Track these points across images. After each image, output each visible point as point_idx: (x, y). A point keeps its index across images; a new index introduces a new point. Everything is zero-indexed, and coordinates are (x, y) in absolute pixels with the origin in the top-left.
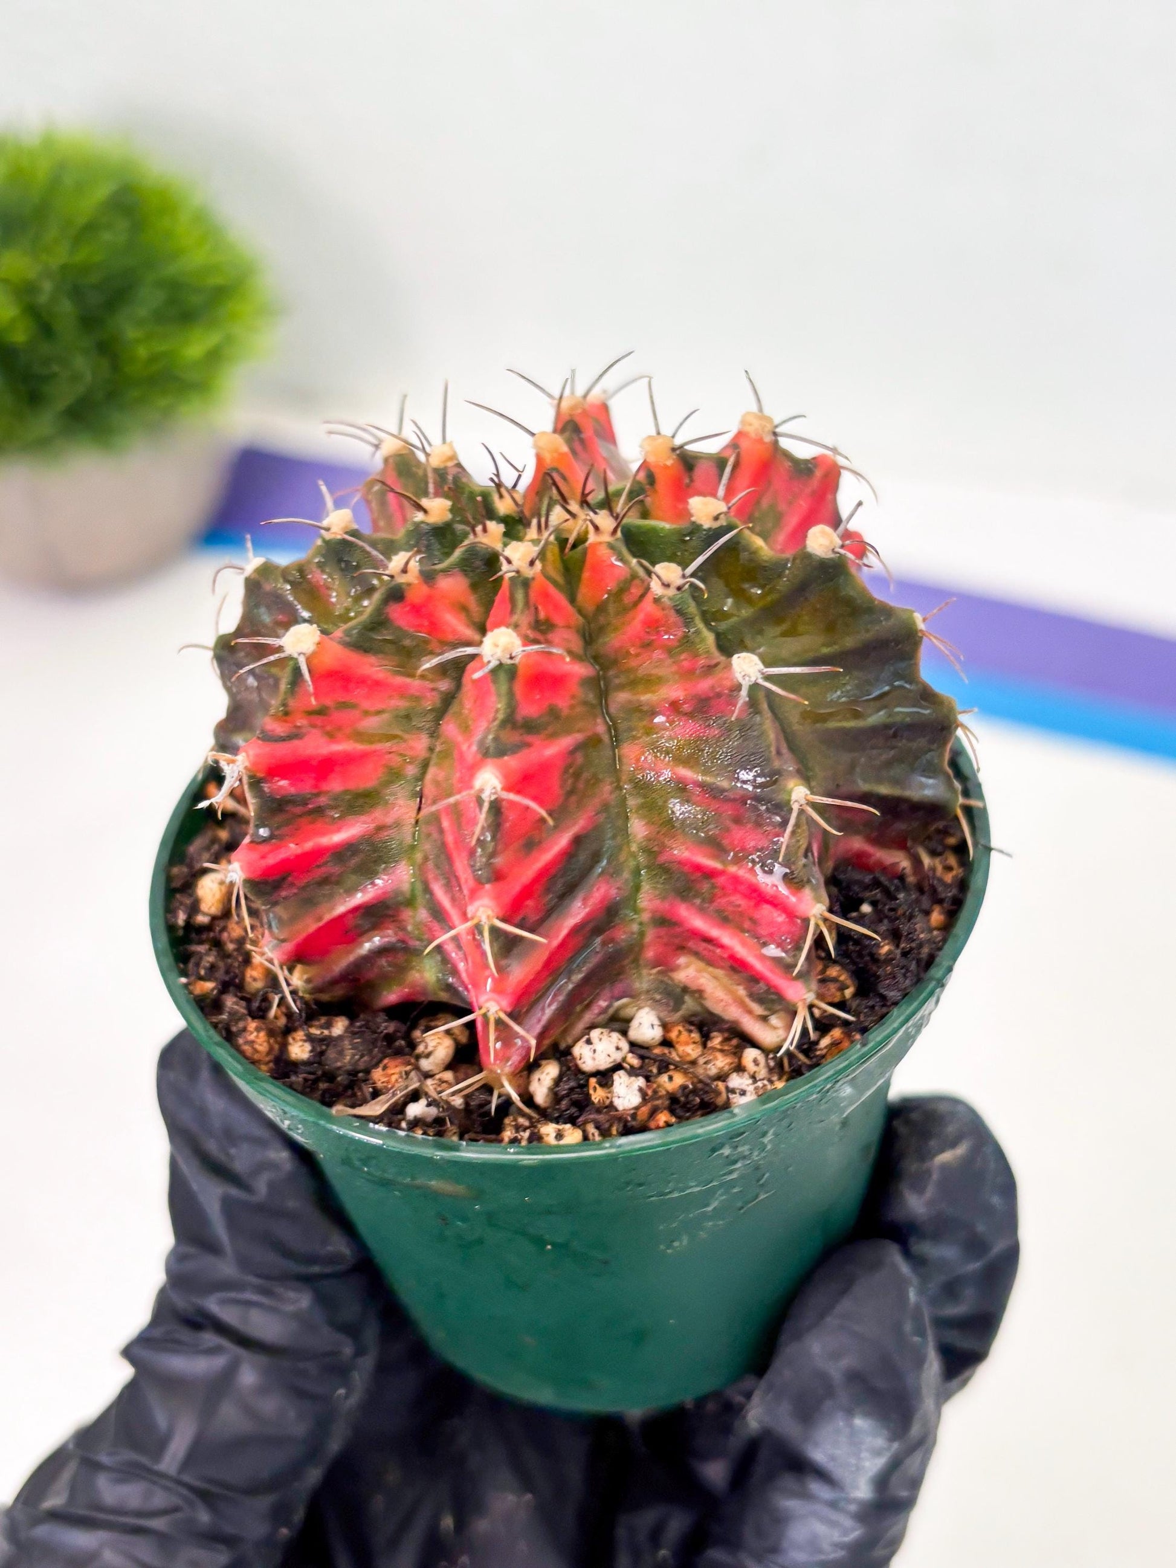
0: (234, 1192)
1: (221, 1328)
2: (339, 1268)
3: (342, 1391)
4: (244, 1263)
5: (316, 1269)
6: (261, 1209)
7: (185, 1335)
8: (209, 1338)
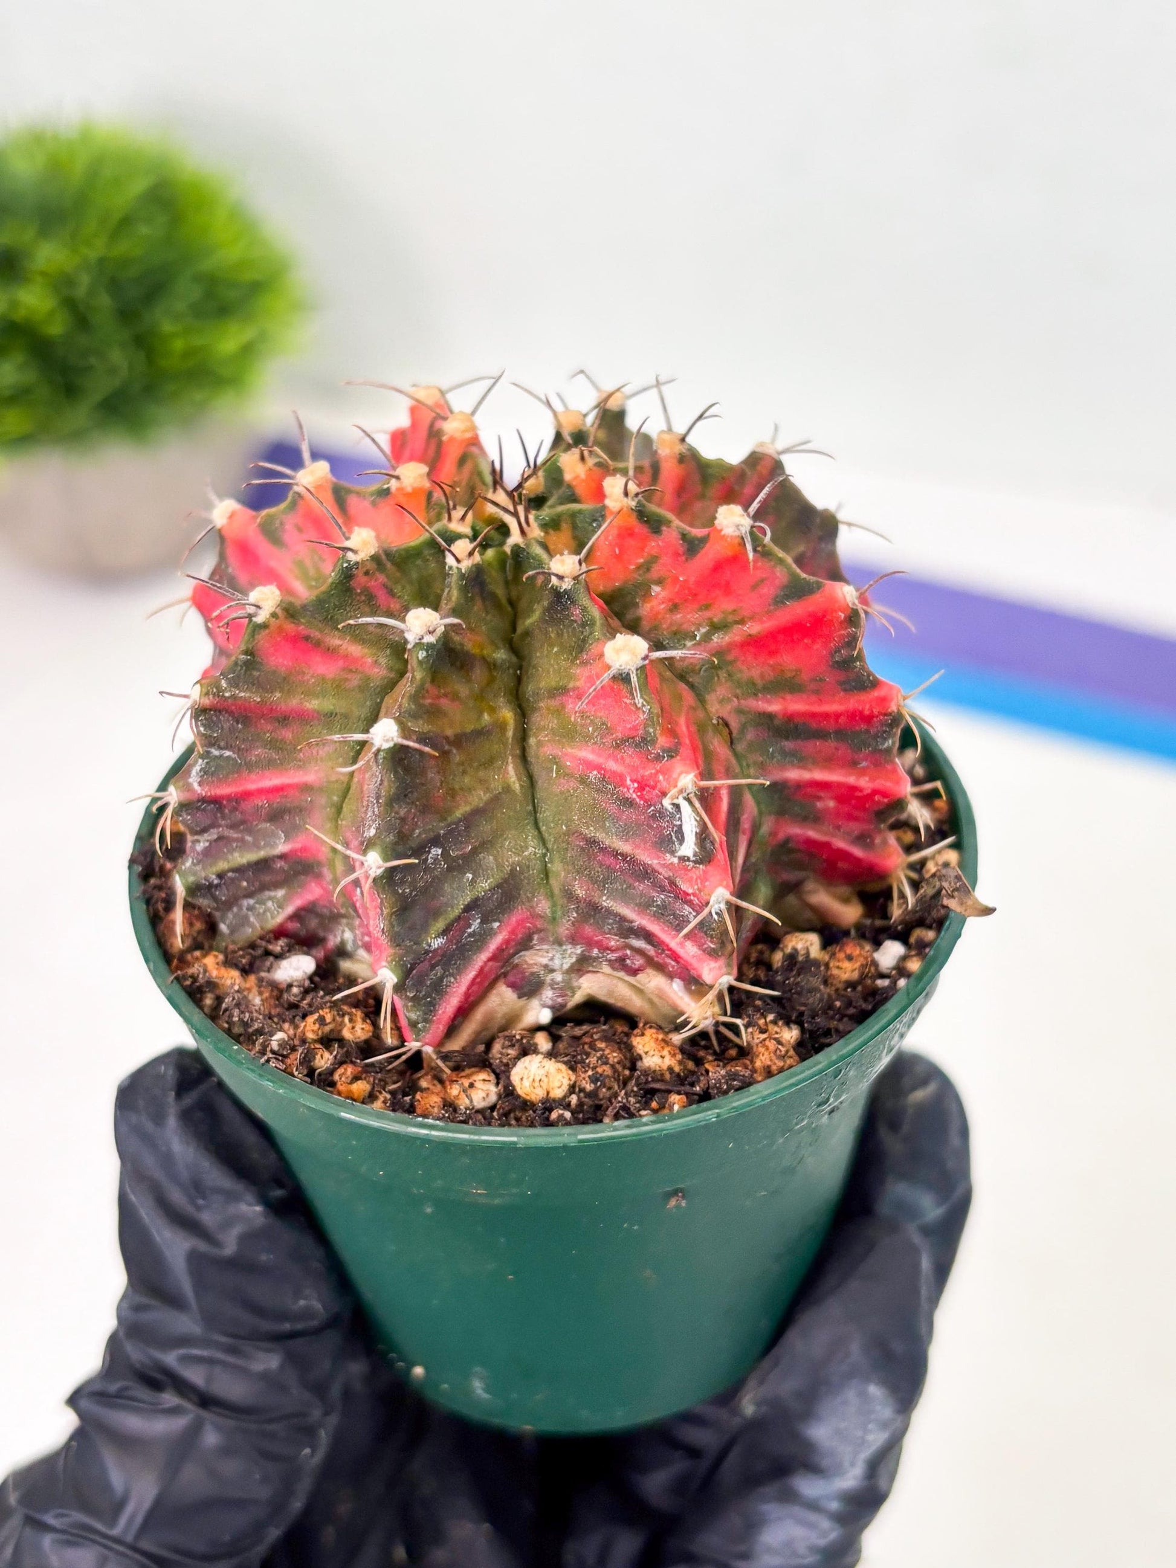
0: (203, 1246)
1: (182, 1386)
2: (315, 1323)
3: (307, 1451)
4: (210, 1319)
5: (287, 1326)
6: (232, 1264)
7: (143, 1393)
8: (169, 1398)
